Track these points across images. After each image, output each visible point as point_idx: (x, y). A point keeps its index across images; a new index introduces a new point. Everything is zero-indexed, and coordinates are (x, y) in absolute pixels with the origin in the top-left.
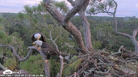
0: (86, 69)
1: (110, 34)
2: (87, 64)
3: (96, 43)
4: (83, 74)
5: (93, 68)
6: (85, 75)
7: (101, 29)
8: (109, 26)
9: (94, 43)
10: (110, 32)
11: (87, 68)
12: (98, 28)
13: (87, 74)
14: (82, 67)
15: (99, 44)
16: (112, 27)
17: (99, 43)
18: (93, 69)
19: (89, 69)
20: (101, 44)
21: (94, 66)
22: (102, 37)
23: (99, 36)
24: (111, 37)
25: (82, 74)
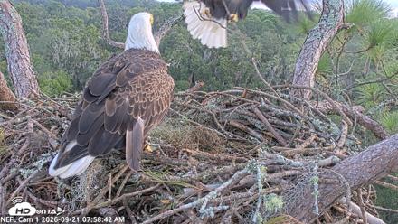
0: (25, 160)
1: (92, 49)
2: (25, 146)
3: (53, 78)
4: (18, 178)
5: (48, 154)
6: (23, 179)
7: (65, 34)
8: (88, 23)
9: (47, 78)
10: (92, 42)
11: (28, 156)
12: (53, 30)
13: (29, 174)
14: (9, 157)
15: (63, 80)
16: (98, 27)
17: (63, 77)
18: (46, 157)
19: (36, 160)
20: (72, 80)
21: (51, 146)
22: (71, 59)
23: (61, 57)
24: (96, 57)
25: (14, 178)
